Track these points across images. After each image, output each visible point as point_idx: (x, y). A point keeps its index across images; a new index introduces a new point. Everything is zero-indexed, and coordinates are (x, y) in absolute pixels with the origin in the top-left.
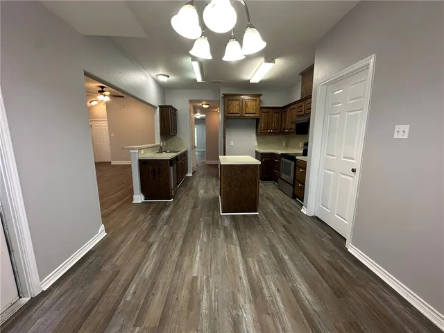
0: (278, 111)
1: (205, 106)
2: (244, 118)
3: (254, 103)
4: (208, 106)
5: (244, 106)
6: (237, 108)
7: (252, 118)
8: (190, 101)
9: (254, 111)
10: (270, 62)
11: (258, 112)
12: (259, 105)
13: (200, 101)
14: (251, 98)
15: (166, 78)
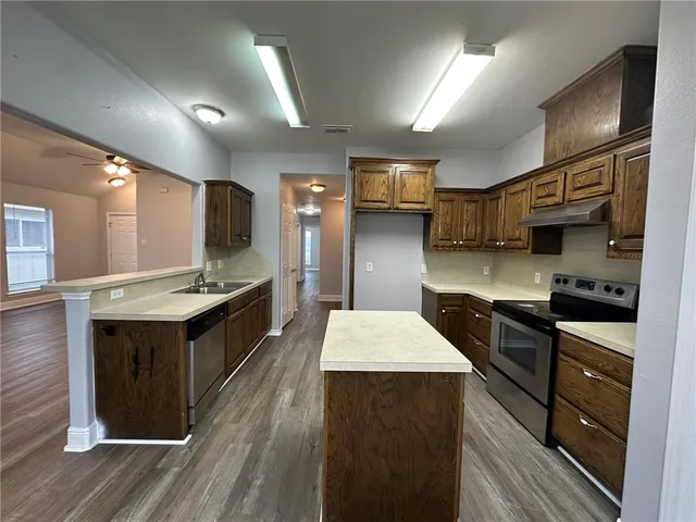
0: (476, 197)
1: (316, 189)
2: (398, 212)
3: (419, 179)
4: (321, 189)
5: (398, 186)
6: (383, 189)
7: (414, 213)
8: (285, 177)
9: (421, 199)
10: (479, 51)
11: (430, 199)
12: (433, 184)
13: (307, 177)
14: (414, 168)
15: (219, 116)
